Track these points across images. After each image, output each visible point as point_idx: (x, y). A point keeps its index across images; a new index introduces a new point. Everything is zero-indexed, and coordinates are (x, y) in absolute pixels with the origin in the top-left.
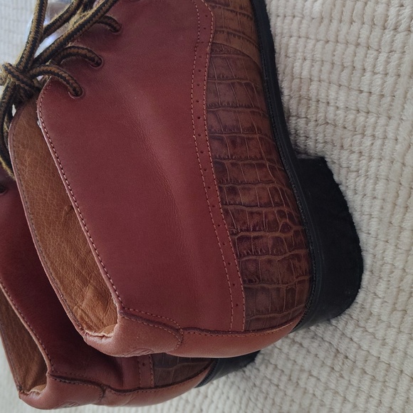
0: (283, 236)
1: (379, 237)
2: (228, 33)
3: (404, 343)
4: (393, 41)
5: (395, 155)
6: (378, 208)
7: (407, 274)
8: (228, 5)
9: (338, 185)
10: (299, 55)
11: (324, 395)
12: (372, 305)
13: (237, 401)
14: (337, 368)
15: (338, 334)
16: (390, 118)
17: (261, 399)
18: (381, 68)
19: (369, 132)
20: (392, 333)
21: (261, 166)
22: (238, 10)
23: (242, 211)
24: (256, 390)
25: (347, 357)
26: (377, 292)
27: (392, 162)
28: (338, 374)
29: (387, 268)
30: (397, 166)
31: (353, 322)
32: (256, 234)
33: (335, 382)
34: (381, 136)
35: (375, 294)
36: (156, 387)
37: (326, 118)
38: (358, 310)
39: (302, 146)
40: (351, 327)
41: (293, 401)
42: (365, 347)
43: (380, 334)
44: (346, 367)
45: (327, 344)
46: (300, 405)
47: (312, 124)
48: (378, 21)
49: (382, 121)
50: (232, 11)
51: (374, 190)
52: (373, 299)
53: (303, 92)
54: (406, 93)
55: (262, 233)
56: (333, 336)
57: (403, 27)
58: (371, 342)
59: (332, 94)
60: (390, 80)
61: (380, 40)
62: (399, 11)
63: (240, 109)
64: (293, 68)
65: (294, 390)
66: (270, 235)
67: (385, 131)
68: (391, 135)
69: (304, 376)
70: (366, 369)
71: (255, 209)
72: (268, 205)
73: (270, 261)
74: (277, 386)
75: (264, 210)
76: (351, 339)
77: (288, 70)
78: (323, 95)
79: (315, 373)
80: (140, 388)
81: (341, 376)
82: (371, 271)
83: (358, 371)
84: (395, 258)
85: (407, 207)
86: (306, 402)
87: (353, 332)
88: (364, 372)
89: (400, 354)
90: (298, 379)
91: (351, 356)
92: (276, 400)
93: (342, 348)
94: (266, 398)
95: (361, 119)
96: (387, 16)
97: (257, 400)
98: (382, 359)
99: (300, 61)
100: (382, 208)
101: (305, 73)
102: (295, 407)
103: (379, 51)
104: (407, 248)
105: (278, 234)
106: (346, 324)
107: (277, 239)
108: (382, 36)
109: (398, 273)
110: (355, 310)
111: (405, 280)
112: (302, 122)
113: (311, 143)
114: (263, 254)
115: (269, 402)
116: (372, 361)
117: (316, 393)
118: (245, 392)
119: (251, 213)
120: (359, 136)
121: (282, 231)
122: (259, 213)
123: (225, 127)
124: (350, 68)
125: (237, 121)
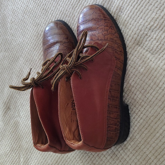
0: (117, 127)
1: (136, 132)
2: (118, 68)
3: (134, 158)
4: (158, 90)
5: (149, 116)
6: (139, 125)
7: (141, 143)
8: (119, 60)
9: (129, 113)
10: (132, 79)
11: (107, 163)
12: (128, 146)
13: (79, 155)
14: (113, 158)
15: (116, 149)
16: (150, 107)
17: (87, 157)
18: (153, 95)
19: (144, 107)
20: (131, 155)
21: (117, 108)
22: (121, 61)
23: (110, 119)
24: (86, 154)
25: (117, 156)
26: (131, 144)
27: (147, 117)
28: (113, 159)
29: (136, 140)
30: (148, 118)
31: (121, 148)
32: (112, 126)
33: (111, 161)
34: (147, 110)
35: (130, 144)
36: (68, 151)
37: (133, 97)
38: (124, 146)
39: (124, 100)
40: (120, 149)
41: (97, 161)
42: (123, 155)
43: (128, 154)
44: (116, 158)
45: (112, 150)
46: (99, 163)
47: (129, 97)
48: (157, 84)
49: (148, 107)
50: (120, 61)
51: (140, 120)
52: (129, 145)
53: (130, 89)
54: (157, 103)
55: (113, 126)
56: (114, 149)
57: (162, 88)
58: (125, 155)
59: (138, 93)
60: (154, 99)
61: (155, 88)
62: (162, 84)
63: (116, 91)
64: (129, 81)
65: (98, 159)
66: (115, 127)
67: (148, 109)
68: (149, 111)
69: (103, 156)
70: (121, 161)
71: (113, 119)
72: (116, 119)
73: (113, 133)
74: (94, 156)
75: (115, 120)
76: (119, 152)
77: (128, 81)
78: (135, 92)
79: (106, 157)
80: (64, 151)
81: (113, 160)
82: (131, 138)
83: (119, 160)
84: (138, 138)
85: (146, 128)
86: (101, 163)
87: (121, 150)
88: (120, 161)
89: (132, 160)
90: (101, 156)
91: (118, 156)
92: (92, 159)
93: (116, 153)
94: (89, 157)
95: (143, 103)
96: (159, 84)
97: (86, 157)
98: (126, 160)
99: (132, 81)
100: (140, 125)
101: (132, 84)
102: (97, 163)
103: (154, 90)
104: (143, 137)
105: (116, 127)
106: (119, 148)
107: (116, 128)
108: (156, 88)
109: (138, 142)
110: (123, 145)
111: (139, 144)
112: (126, 95)
113: (126, 101)
114: (112, 131)
115: (90, 159)
116: (123, 159)
117: (105, 161)
118: (82, 153)
119: (112, 120)
120: (141, 107)
121: (117, 126)
122: (114, 121)
123: (112, 96)
124: (145, 90)
125: (115, 95)
